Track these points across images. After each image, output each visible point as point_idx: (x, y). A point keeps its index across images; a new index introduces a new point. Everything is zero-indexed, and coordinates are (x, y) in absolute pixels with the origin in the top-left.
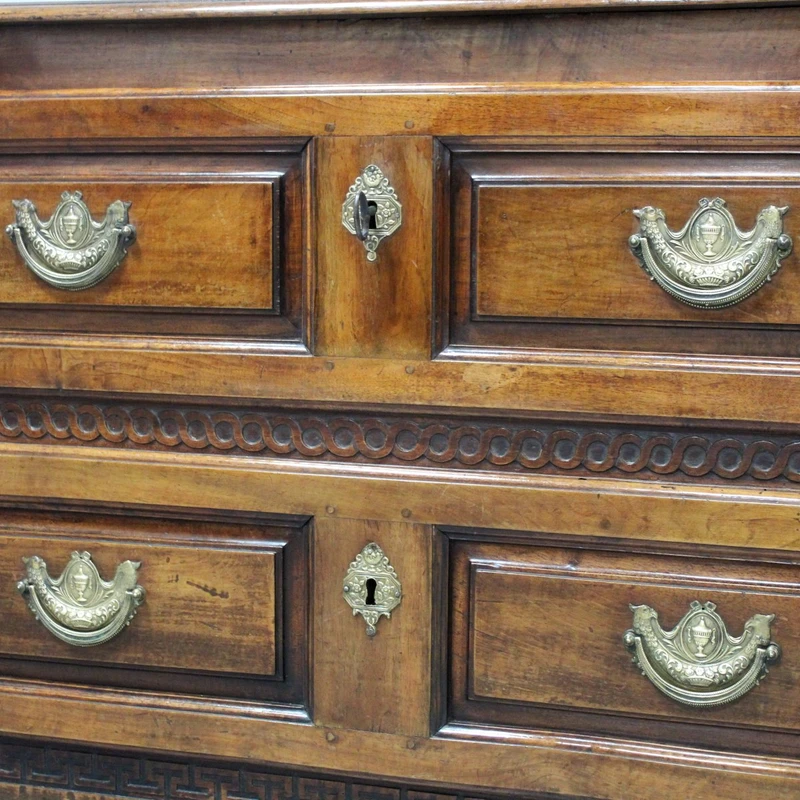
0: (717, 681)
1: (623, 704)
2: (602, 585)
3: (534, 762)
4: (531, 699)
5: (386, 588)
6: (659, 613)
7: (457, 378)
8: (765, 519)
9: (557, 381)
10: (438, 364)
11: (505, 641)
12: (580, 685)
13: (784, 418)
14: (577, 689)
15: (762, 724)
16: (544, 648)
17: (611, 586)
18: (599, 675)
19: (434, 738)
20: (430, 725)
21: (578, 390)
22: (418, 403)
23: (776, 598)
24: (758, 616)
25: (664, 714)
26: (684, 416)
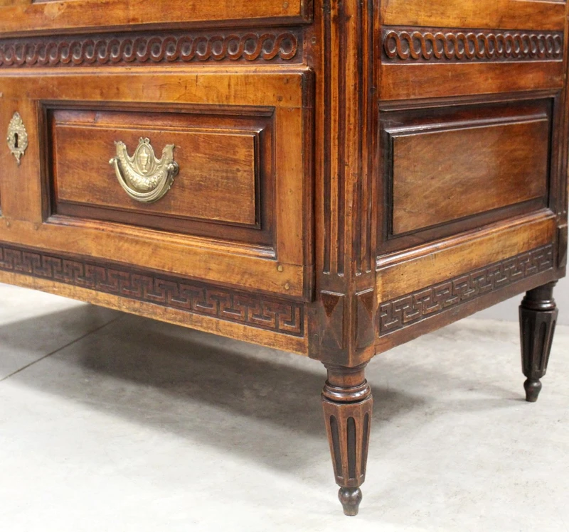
0: (151, 186)
1: (115, 203)
2: (104, 131)
3: (81, 237)
4: (79, 200)
5: (22, 138)
6: (127, 146)
7: (42, 12)
8: (166, 84)
9: (79, 9)
10: (34, 6)
11: (68, 167)
12: (99, 192)
13: (172, 19)
14: (97, 194)
15: (173, 213)
16: (83, 170)
17: (107, 131)
18: (106, 185)
19: (44, 223)
20: (42, 215)
21: (87, 13)
22: (29, 29)
23: (175, 134)
24: (167, 145)
25: (132, 208)
26: (131, 23)
